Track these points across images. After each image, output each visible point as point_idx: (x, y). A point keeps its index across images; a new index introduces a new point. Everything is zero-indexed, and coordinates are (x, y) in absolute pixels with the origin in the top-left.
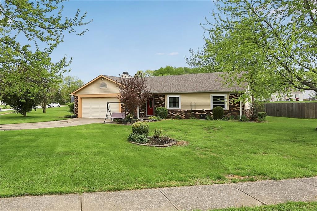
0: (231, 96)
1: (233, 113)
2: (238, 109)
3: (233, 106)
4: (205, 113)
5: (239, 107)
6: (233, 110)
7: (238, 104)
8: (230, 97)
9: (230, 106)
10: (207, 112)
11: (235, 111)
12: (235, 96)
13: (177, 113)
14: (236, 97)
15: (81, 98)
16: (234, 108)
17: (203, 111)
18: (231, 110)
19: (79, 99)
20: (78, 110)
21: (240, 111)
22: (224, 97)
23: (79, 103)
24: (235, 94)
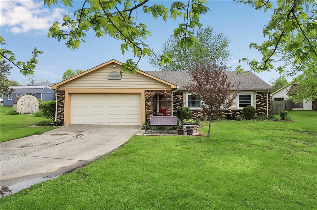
0: (258, 94)
1: (260, 112)
2: (265, 108)
3: (260, 105)
4: (231, 113)
5: (266, 106)
6: (259, 109)
7: (265, 103)
8: (256, 95)
9: (256, 105)
10: (233, 112)
11: (262, 110)
12: (261, 94)
13: (199, 114)
14: (262, 96)
15: (70, 94)
16: (261, 107)
17: (229, 111)
18: (258, 109)
19: (66, 96)
20: (65, 112)
21: (266, 110)
22: (250, 96)
23: (66, 102)
24: (261, 93)
